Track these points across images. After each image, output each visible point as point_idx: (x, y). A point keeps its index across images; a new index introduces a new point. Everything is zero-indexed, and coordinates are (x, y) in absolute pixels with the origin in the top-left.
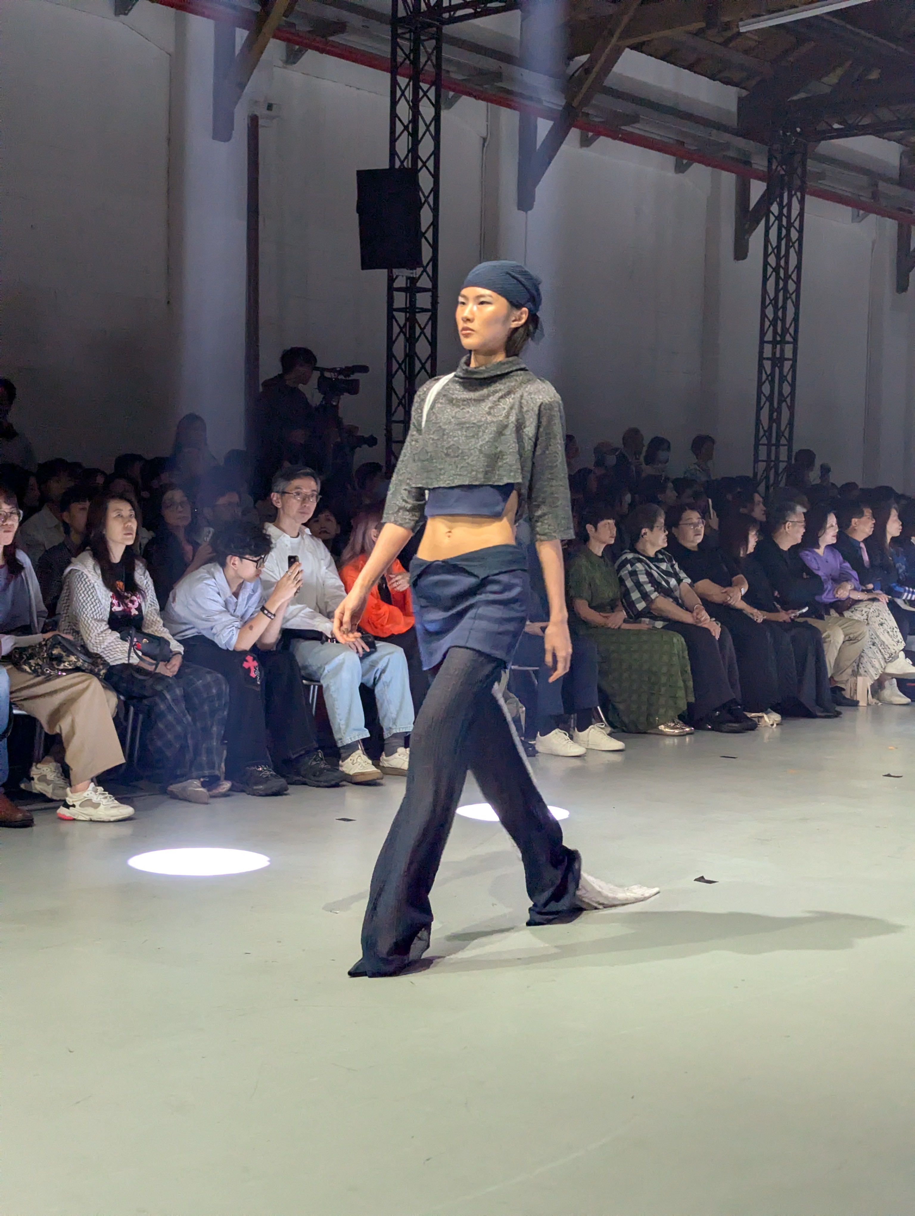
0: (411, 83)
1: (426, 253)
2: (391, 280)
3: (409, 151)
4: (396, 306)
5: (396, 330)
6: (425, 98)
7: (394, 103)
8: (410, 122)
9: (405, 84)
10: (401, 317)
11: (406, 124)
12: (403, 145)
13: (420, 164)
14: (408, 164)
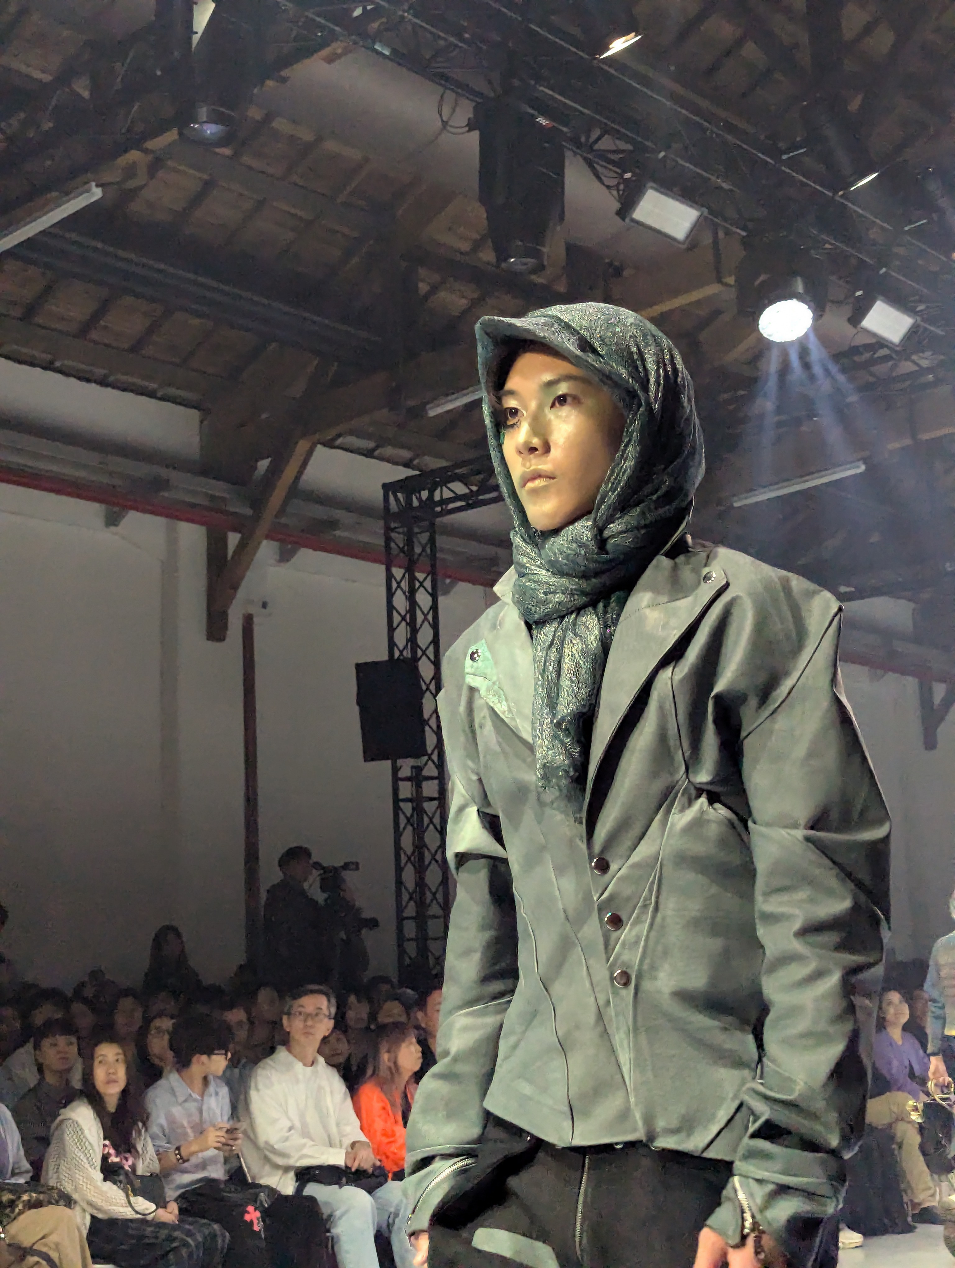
0: (407, 575)
1: (431, 740)
2: (395, 770)
3: (408, 641)
4: (401, 796)
5: (403, 821)
6: (422, 589)
7: (390, 595)
8: (407, 612)
9: (401, 575)
10: (407, 808)
11: (403, 613)
12: (401, 636)
13: (419, 653)
14: (407, 654)
